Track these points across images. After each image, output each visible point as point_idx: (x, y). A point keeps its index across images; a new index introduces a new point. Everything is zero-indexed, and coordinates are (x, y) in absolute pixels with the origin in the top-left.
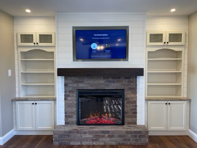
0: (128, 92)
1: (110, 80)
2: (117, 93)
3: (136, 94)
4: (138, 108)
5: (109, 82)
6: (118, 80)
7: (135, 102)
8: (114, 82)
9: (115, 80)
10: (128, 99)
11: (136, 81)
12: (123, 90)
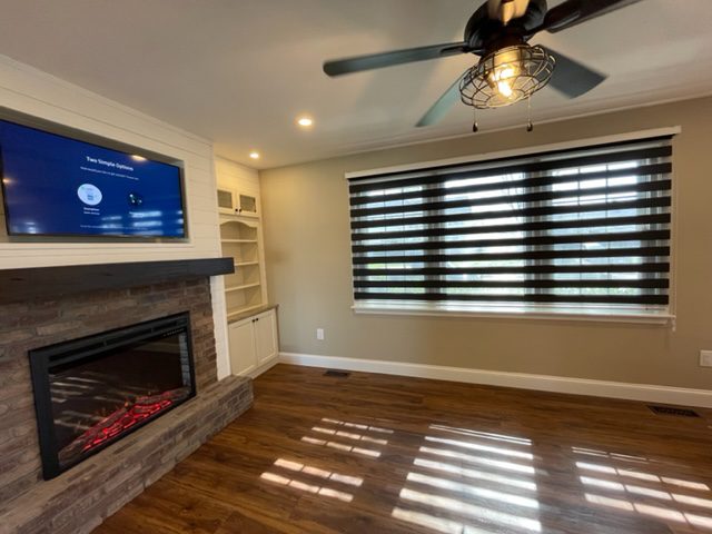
0: (196, 315)
1: (152, 293)
2: (175, 323)
3: (211, 315)
4: (216, 345)
5: (150, 299)
6: (173, 290)
7: (212, 334)
8: (162, 297)
9: (165, 293)
10: (197, 331)
11: (209, 288)
12: (187, 313)
